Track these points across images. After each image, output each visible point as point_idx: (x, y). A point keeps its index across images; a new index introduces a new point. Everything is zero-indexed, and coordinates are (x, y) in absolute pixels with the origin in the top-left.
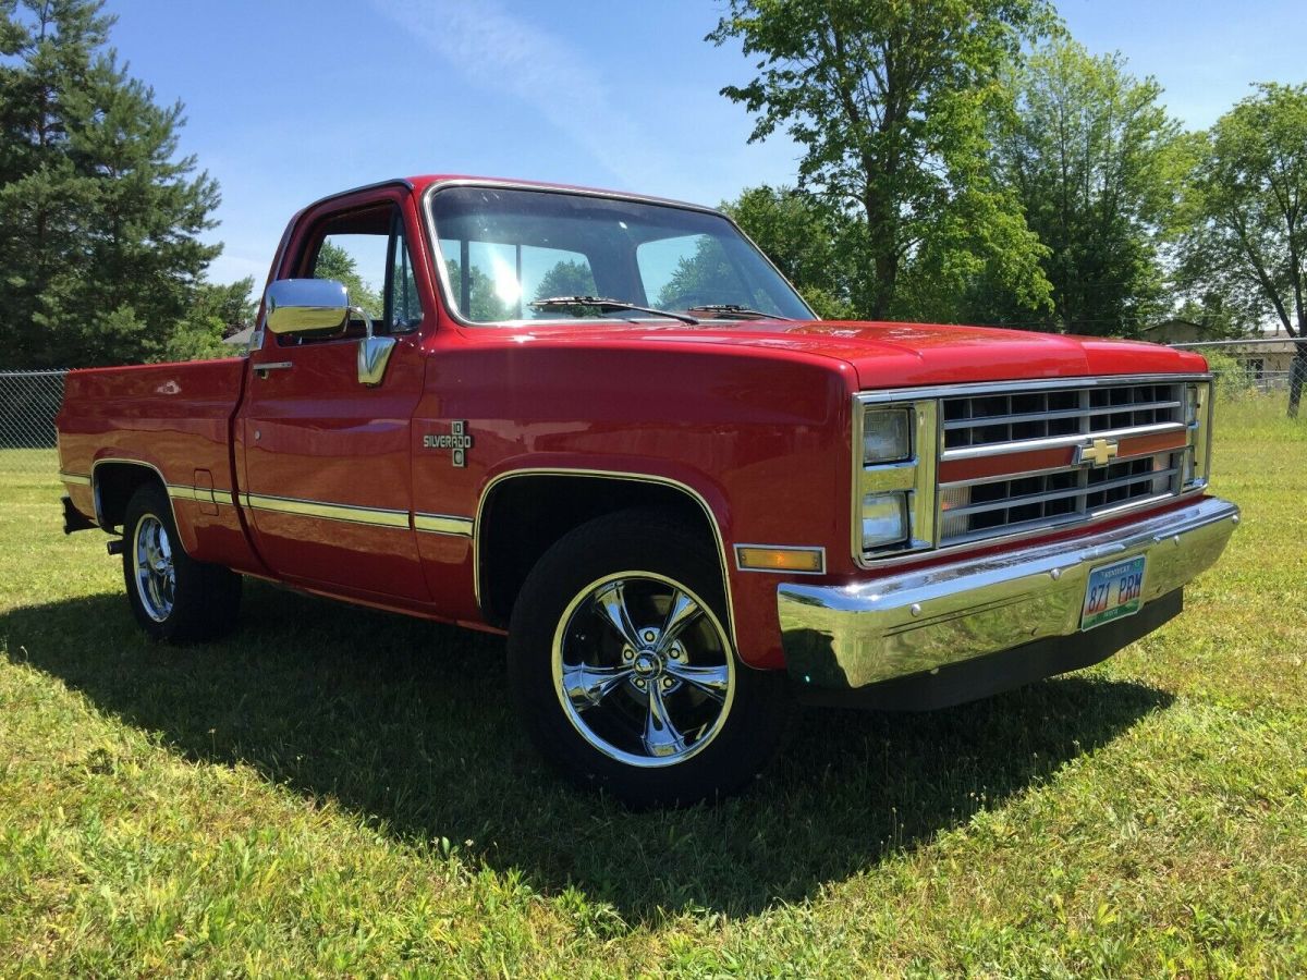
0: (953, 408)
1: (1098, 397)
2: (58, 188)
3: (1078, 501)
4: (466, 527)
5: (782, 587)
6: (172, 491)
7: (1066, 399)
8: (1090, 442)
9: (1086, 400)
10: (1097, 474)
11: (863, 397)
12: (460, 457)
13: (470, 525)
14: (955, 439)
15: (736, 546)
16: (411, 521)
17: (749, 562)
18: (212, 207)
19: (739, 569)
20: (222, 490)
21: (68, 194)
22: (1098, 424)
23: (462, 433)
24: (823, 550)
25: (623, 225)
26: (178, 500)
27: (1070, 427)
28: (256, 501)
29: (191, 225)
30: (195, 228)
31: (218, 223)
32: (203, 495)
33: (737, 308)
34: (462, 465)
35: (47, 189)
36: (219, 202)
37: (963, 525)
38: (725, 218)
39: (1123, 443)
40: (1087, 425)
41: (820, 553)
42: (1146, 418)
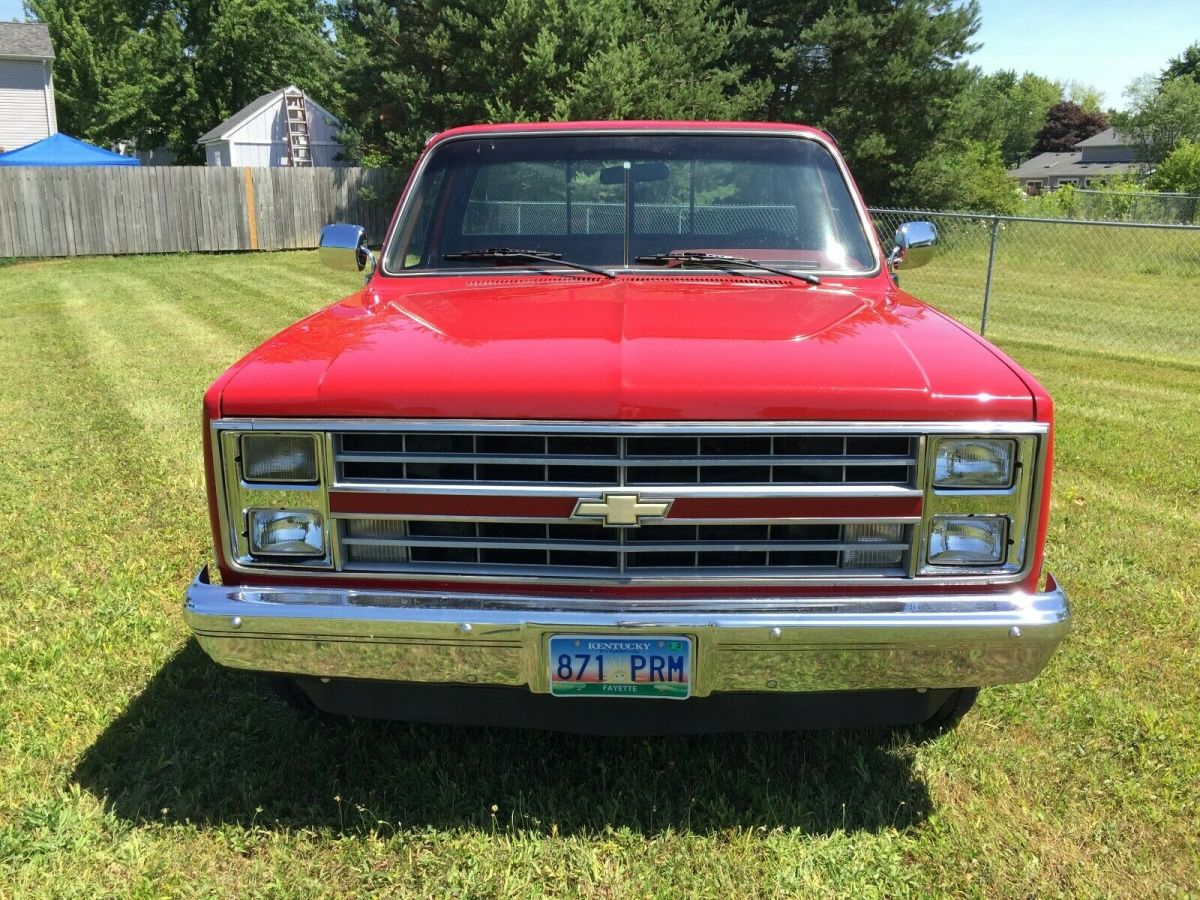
2: (840, 28)
18: (972, 32)
21: (848, 33)
29: (953, 51)
30: (957, 54)
31: (980, 46)
35: (831, 30)
36: (979, 26)
39: (681, 506)
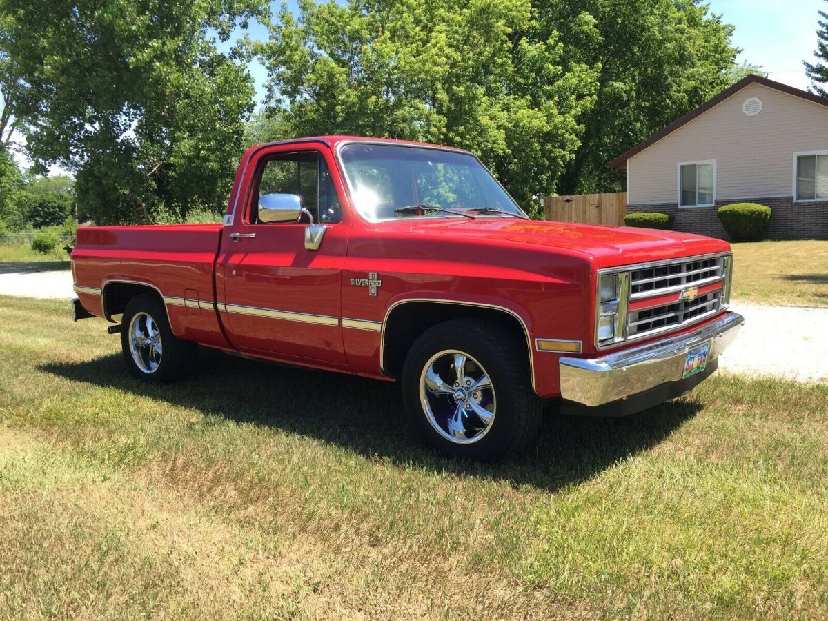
0: (635, 275)
1: (690, 267)
3: (679, 317)
4: (375, 327)
5: (562, 360)
6: (168, 301)
7: (676, 269)
8: (687, 288)
9: (684, 268)
10: (687, 304)
11: (600, 271)
12: (373, 291)
13: (380, 325)
14: (635, 289)
15: (536, 340)
16: (340, 322)
17: (543, 347)
19: (537, 350)
20: (207, 300)
22: (689, 279)
23: (376, 279)
24: (581, 342)
25: (430, 163)
26: (170, 306)
27: (676, 282)
28: (232, 308)
32: (193, 304)
33: (490, 209)
34: (375, 295)
37: (635, 330)
38: (473, 156)
39: (700, 287)
40: (685, 280)
41: (580, 344)
42: (705, 275)
